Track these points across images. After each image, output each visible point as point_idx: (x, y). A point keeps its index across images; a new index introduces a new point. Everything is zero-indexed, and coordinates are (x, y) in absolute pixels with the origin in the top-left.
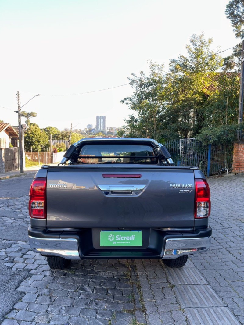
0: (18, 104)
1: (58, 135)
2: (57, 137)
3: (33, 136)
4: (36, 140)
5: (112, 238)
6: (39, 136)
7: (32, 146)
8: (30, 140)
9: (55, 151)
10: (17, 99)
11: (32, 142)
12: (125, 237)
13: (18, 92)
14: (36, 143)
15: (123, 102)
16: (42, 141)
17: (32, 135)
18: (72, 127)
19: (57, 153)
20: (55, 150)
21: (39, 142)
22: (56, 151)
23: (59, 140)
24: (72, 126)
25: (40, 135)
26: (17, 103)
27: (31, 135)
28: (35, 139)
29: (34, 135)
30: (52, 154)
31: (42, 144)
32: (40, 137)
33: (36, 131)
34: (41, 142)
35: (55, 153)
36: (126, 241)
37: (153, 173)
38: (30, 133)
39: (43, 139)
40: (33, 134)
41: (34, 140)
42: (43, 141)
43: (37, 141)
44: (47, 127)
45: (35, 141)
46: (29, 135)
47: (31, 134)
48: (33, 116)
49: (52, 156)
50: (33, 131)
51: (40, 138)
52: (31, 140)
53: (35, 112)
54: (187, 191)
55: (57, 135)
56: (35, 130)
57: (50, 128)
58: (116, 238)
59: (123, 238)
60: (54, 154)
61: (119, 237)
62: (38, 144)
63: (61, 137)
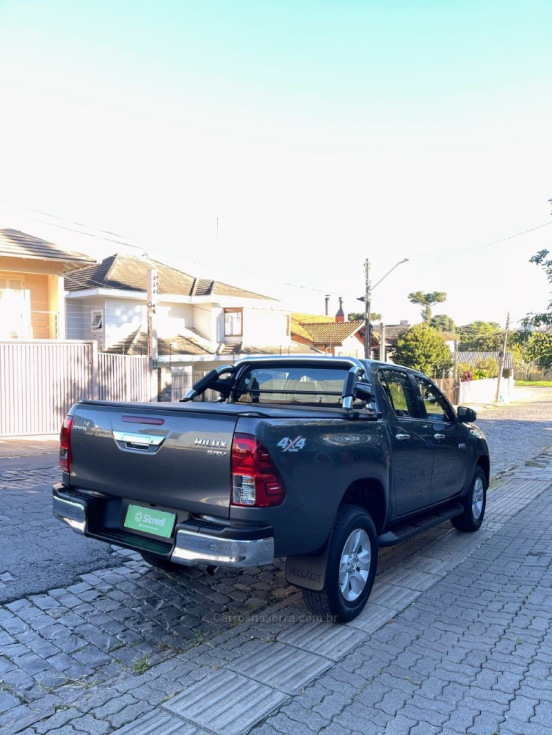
0: (367, 283)
1: (485, 340)
2: (481, 345)
3: (416, 345)
4: (422, 354)
5: (139, 517)
6: (428, 345)
7: (414, 365)
8: (410, 354)
9: (467, 377)
10: (365, 274)
11: (414, 357)
12: (154, 520)
13: (367, 260)
14: (423, 359)
15: (538, 260)
16: (434, 355)
17: (414, 343)
18: (510, 321)
19: (472, 382)
20: (466, 375)
21: (427, 357)
22: (469, 376)
23: (487, 351)
24: (508, 318)
25: (431, 342)
26: (365, 282)
27: (411, 342)
28: (420, 352)
29: (418, 343)
30: (457, 384)
31: (435, 362)
32: (430, 347)
33: (423, 334)
34: (432, 358)
35: (465, 382)
36: (154, 525)
37: (179, 418)
38: (410, 337)
39: (437, 350)
40: (417, 341)
41: (418, 352)
42: (438, 355)
43: (424, 355)
44: (473, 323)
45: (419, 355)
46: (408, 343)
47: (413, 340)
48: (439, 301)
49: (457, 387)
50: (416, 334)
51: (432, 349)
52: (412, 352)
53: (443, 292)
54: (218, 452)
55: (481, 341)
56: (421, 332)
57: (479, 324)
58: (143, 519)
59: (152, 521)
60: (461, 383)
61: (147, 517)
62: (427, 362)
63: (491, 344)
